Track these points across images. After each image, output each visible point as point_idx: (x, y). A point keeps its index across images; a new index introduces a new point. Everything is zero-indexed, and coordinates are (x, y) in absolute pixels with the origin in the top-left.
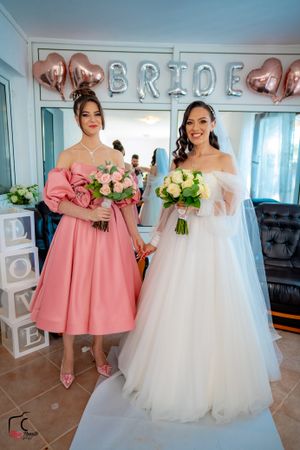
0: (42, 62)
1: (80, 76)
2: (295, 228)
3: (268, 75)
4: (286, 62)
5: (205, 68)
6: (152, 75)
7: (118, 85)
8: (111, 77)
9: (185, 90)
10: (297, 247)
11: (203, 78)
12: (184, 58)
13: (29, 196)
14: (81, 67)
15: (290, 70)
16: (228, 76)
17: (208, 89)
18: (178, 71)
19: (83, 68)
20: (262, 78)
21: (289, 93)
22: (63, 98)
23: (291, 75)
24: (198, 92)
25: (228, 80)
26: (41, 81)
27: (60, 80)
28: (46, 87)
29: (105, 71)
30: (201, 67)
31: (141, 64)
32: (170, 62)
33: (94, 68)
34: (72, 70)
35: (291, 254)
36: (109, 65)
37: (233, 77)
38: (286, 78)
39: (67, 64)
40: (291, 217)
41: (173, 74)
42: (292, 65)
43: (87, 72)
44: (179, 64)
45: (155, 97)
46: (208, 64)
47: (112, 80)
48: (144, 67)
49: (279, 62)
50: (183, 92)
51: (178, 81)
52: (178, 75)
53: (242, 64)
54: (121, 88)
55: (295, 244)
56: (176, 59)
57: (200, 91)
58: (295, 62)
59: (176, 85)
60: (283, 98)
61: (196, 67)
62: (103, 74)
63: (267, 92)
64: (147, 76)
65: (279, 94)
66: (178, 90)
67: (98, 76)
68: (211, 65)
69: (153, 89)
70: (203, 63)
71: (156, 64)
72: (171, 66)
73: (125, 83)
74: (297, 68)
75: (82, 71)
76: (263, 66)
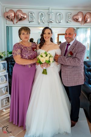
0: (7, 12)
1: (20, 17)
3: (79, 16)
4: (84, 12)
5: (59, 14)
6: (43, 16)
7: (32, 19)
9: (53, 21)
11: (59, 17)
12: (53, 11)
13: (2, 55)
15: (86, 15)
17: (61, 21)
19: (20, 14)
20: (77, 17)
21: (86, 22)
22: (14, 24)
23: (86, 17)
26: (7, 18)
27: (13, 18)
28: (8, 20)
29: (27, 15)
33: (24, 14)
34: (17, 15)
36: (29, 13)
37: (68, 17)
39: (15, 13)
41: (49, 16)
43: (22, 15)
44: (51, 13)
45: (44, 23)
47: (30, 18)
48: (40, 14)
49: (82, 12)
50: (53, 22)
51: (51, 18)
52: (51, 16)
53: (71, 13)
54: (32, 20)
56: (50, 11)
57: (58, 21)
58: (88, 13)
61: (56, 14)
62: (27, 16)
63: (79, 22)
64: (41, 16)
65: (83, 23)
66: (51, 21)
67: (25, 17)
68: (61, 13)
69: (43, 20)
70: (59, 13)
71: (44, 13)
72: (49, 13)
73: (34, 19)
74: (88, 15)
75: (20, 15)
76: (77, 14)
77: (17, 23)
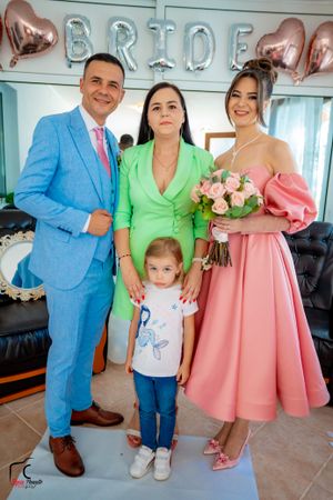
1: (24, 35)
2: (317, 253)
3: (285, 42)
4: (310, 25)
5: (202, 31)
6: (127, 38)
7: (79, 51)
8: (68, 39)
9: (173, 61)
10: (320, 280)
11: (197, 44)
14: (23, 22)
15: (315, 37)
16: (232, 43)
17: (204, 60)
18: (162, 34)
20: (278, 45)
21: (314, 69)
23: (318, 44)
24: (189, 64)
25: (232, 49)
29: (59, 29)
30: (194, 30)
31: (112, 21)
32: (152, 20)
33: (44, 24)
34: (10, 25)
35: (311, 289)
36: (66, 21)
37: (238, 44)
38: (310, 47)
40: (312, 238)
41: (156, 37)
42: (318, 29)
43: (33, 29)
44: (165, 22)
45: (131, 70)
46: (204, 24)
47: (70, 44)
48: (115, 27)
49: (301, 24)
50: (170, 64)
51: (162, 47)
52: (162, 38)
53: (251, 26)
54: (83, 55)
55: (318, 275)
56: (160, 16)
57: (193, 62)
58: (323, 24)
59: (160, 53)
60: (306, 76)
61: (187, 29)
62: (56, 33)
63: (284, 66)
64: (120, 39)
65: (301, 70)
66: (161, 60)
67: (50, 37)
68: (208, 26)
69: (127, 57)
70: (199, 24)
71: (132, 23)
72: (152, 26)
73: (87, 47)
74: (325, 33)
75: (25, 28)
76: (279, 30)
77: (13, 63)
